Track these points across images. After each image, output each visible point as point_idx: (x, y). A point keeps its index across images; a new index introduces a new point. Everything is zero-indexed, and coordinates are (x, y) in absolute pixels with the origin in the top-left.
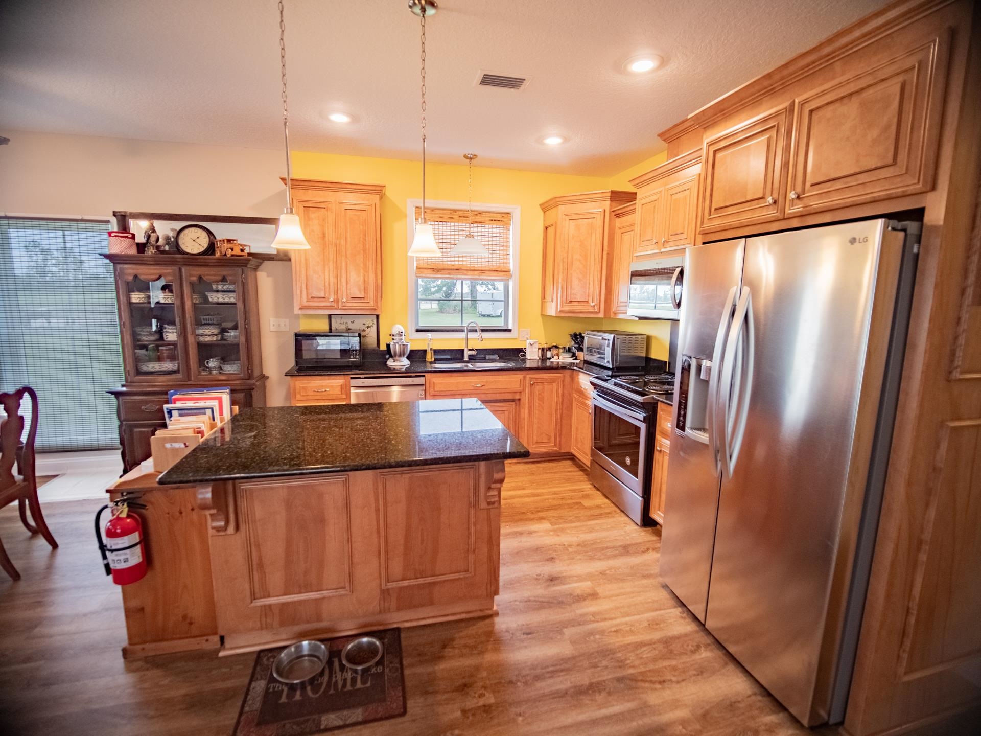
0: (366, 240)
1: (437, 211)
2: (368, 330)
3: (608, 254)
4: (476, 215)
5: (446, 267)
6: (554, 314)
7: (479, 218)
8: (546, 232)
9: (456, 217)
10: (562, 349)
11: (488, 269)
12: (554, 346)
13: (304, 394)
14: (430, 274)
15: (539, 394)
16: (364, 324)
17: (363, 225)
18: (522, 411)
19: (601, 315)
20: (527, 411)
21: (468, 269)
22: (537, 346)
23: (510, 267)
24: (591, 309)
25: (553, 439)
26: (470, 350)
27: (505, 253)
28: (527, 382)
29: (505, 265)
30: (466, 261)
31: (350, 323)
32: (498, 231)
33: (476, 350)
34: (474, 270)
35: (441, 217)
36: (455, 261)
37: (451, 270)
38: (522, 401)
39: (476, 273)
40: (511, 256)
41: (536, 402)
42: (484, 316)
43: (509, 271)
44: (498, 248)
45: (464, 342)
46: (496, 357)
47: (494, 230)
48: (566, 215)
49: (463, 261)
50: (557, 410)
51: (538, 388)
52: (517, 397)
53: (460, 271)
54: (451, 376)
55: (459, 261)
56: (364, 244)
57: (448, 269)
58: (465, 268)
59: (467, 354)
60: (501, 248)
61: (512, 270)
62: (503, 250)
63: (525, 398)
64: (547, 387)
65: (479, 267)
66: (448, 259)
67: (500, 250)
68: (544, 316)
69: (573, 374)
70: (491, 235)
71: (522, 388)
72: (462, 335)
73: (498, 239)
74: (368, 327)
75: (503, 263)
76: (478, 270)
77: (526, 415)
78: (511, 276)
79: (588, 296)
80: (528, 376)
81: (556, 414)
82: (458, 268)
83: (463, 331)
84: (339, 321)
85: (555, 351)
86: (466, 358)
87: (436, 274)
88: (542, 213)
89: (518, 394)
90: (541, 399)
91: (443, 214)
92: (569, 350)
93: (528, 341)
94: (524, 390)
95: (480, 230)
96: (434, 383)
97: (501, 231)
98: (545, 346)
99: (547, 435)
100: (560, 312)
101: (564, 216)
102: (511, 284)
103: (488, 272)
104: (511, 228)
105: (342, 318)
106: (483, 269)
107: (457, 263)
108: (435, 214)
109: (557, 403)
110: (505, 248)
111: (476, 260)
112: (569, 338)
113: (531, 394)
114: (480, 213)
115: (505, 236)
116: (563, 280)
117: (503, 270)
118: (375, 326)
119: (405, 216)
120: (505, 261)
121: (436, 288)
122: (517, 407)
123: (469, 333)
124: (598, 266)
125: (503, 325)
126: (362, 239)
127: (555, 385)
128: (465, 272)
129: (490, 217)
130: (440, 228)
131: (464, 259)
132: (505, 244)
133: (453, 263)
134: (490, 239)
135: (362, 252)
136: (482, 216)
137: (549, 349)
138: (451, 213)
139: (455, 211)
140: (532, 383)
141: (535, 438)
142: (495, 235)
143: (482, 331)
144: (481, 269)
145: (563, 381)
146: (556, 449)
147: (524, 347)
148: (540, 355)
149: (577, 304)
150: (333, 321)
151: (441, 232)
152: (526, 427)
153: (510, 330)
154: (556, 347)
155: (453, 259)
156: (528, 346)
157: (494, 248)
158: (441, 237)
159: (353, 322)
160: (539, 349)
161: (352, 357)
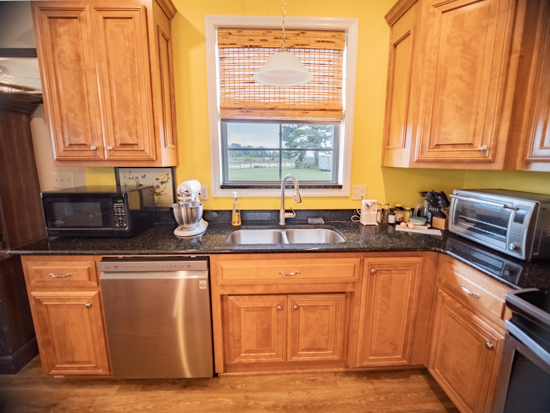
0: (134, 62)
1: (245, 32)
2: (162, 187)
3: (521, 57)
4: (298, 35)
5: (257, 106)
6: (405, 164)
7: (301, 40)
8: (395, 52)
9: (270, 38)
10: (409, 211)
11: (313, 108)
12: (397, 207)
13: (40, 280)
14: (239, 115)
15: (383, 287)
16: (157, 179)
17: (129, 40)
18: (356, 309)
19: (498, 165)
20: (363, 311)
21: (286, 107)
22: (376, 207)
23: (342, 104)
24: (477, 156)
25: (401, 348)
26: (287, 211)
27: (335, 86)
28: (366, 268)
29: (335, 102)
30: (284, 98)
31: (140, 178)
32: (326, 57)
33: (296, 211)
34: (294, 110)
35: (251, 40)
36: (269, 98)
37: (265, 109)
38: (357, 295)
39: (297, 113)
40: (344, 91)
41: (379, 298)
42: (322, 170)
43: (340, 110)
44: (326, 80)
45: (280, 201)
46: (321, 221)
47: (322, 56)
48: (436, 6)
49: (280, 98)
50: (409, 309)
51: (382, 277)
52: (349, 289)
53: (276, 111)
54: (249, 259)
55: (274, 98)
56: (132, 69)
57: (260, 109)
58: (283, 107)
59: (283, 216)
60: (331, 80)
61: (344, 109)
62: (333, 83)
63: (362, 292)
64: (396, 276)
65: (302, 105)
66: (261, 95)
67: (328, 83)
68: (387, 169)
69: (438, 257)
70: (317, 62)
71: (356, 277)
72: (278, 193)
73: (326, 68)
74: (162, 183)
75: (333, 99)
76: (299, 110)
77: (362, 316)
78: (343, 117)
79: (474, 135)
80: (367, 260)
81: (409, 315)
82: (273, 106)
83: (279, 187)
84: (127, 175)
85: (399, 215)
86: (282, 223)
87: (245, 115)
88: (388, 27)
89: (350, 285)
90: (387, 294)
91: (254, 36)
92: (419, 214)
93: (364, 202)
94: (360, 280)
95: (303, 56)
96: (222, 268)
97: (332, 57)
98: (387, 207)
99: (391, 343)
100: (418, 161)
101: (432, 9)
102: (343, 127)
103: (313, 112)
104: (345, 52)
105: (130, 172)
106: (306, 108)
107: (272, 101)
108: (243, 36)
109: (411, 299)
110: (335, 80)
111: (298, 96)
112: (418, 197)
113: (370, 286)
114: (302, 33)
115: (336, 63)
116: (425, 112)
117: (333, 108)
118: (170, 181)
119: (204, 39)
120: (335, 97)
121: (294, 154)
122: (349, 300)
123: (285, 190)
124: (498, 81)
125: (331, 179)
126: (128, 61)
127: (409, 275)
128: (283, 112)
129: (315, 37)
130: (251, 55)
131: (282, 96)
132: (335, 75)
133: (267, 101)
134: (317, 68)
135: (130, 79)
136: (305, 37)
137: (392, 211)
138: (264, 34)
139: (269, 30)
140: (373, 270)
141: (374, 347)
142: (323, 63)
143: (300, 187)
144: (303, 107)
145: (423, 268)
146: (405, 362)
147: (357, 208)
148: (379, 219)
149: (449, 148)
150: (121, 175)
151: (252, 61)
152: (361, 332)
153: (340, 187)
154: (401, 209)
155: (267, 96)
156: (363, 208)
157: (322, 80)
158: (252, 67)
159: (144, 177)
160: (378, 211)
161: (117, 225)
